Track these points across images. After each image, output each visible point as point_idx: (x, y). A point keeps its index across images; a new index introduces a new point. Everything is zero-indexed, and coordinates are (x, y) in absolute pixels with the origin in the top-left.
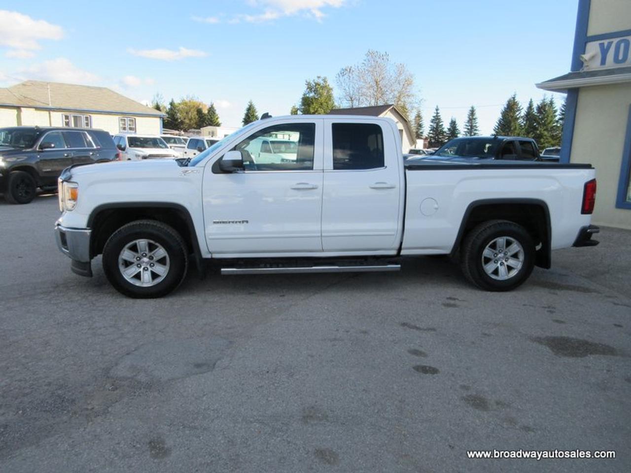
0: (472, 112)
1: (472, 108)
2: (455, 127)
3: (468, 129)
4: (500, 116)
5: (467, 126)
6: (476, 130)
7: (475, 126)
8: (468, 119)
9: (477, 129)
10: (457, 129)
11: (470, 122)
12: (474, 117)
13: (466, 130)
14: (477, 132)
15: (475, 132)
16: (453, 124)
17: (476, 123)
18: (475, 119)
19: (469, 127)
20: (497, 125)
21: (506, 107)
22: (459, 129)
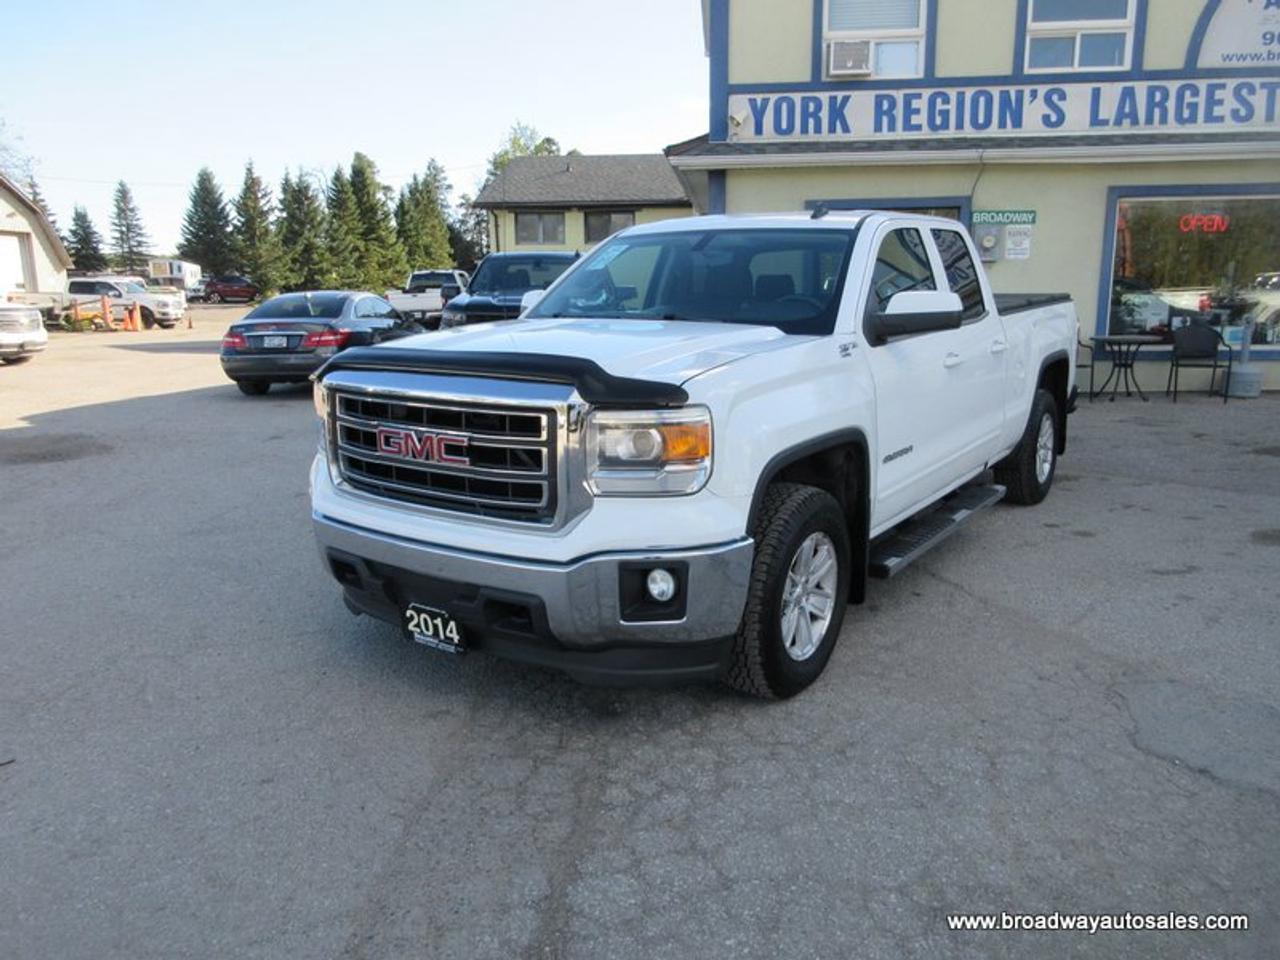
0: (123, 195)
1: (121, 184)
2: (89, 227)
3: (122, 232)
4: (188, 205)
5: (115, 224)
6: (139, 235)
7: (136, 225)
8: (116, 210)
9: (143, 232)
10: (95, 233)
11: (123, 215)
12: (131, 206)
13: (118, 235)
14: (144, 239)
15: (139, 239)
16: (81, 219)
17: (138, 219)
18: (132, 210)
19: (124, 229)
20: (187, 224)
21: (197, 187)
22: (101, 233)
